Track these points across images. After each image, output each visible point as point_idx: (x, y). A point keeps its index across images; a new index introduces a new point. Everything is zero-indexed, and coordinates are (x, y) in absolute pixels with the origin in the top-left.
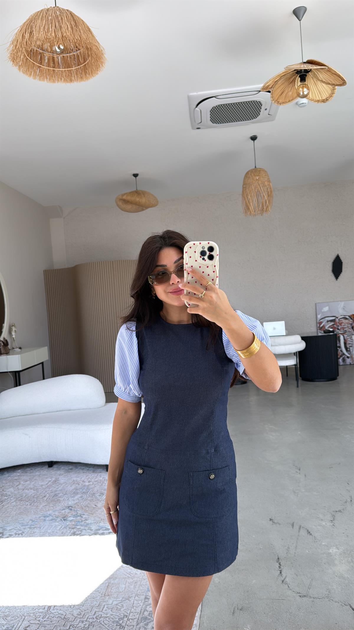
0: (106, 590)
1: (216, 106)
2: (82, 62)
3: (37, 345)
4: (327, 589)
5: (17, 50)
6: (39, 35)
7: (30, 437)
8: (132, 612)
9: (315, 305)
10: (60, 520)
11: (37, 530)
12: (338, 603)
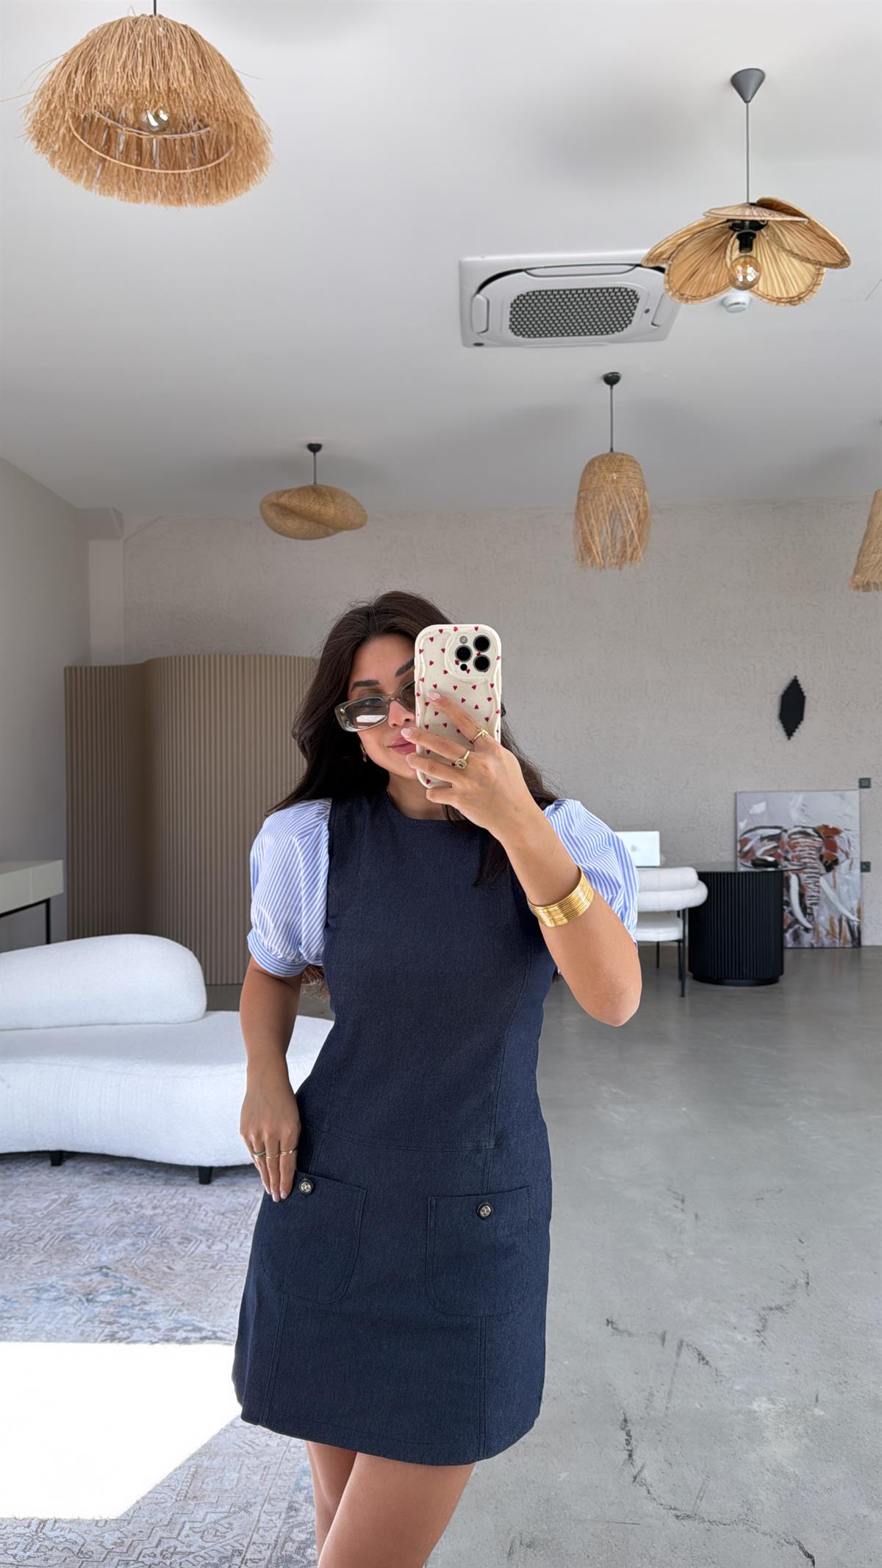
0: (190, 1485)
1: (528, 293)
2: (212, 158)
3: (37, 854)
4: (743, 1501)
5: (50, 114)
6: (110, 82)
7: (8, 1087)
8: (254, 1543)
9: (733, 797)
10: (77, 1299)
11: (16, 1325)
12: (771, 1536)
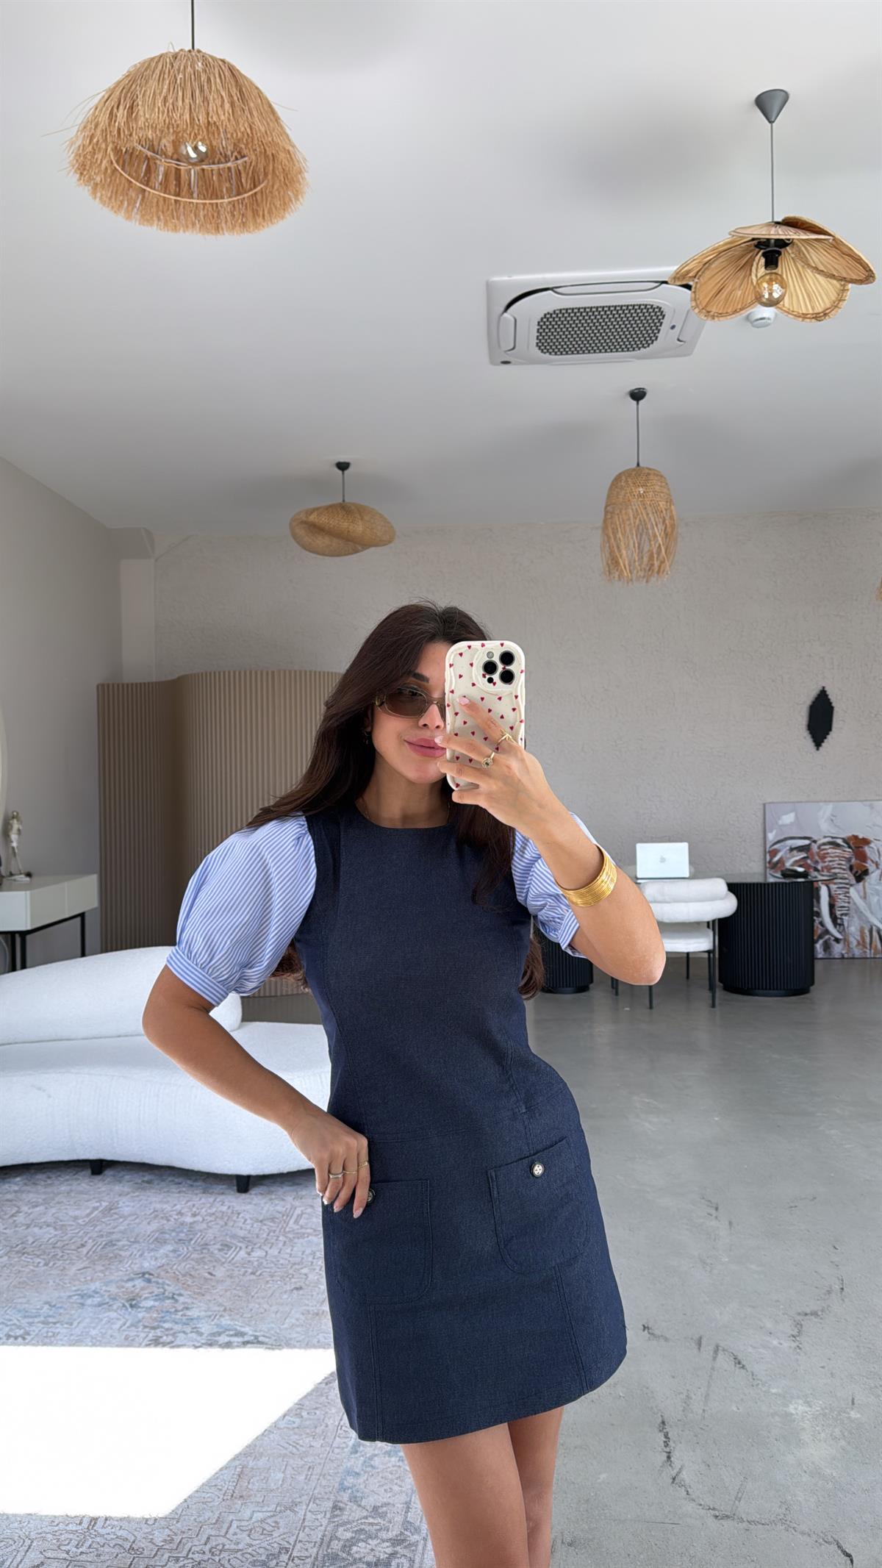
0: (236, 1484)
1: (554, 311)
2: (248, 187)
3: (70, 869)
4: (781, 1502)
5: (93, 148)
6: (151, 116)
7: (49, 1097)
8: (300, 1541)
9: (761, 807)
10: (121, 1305)
11: (61, 1329)
12: (809, 1535)
